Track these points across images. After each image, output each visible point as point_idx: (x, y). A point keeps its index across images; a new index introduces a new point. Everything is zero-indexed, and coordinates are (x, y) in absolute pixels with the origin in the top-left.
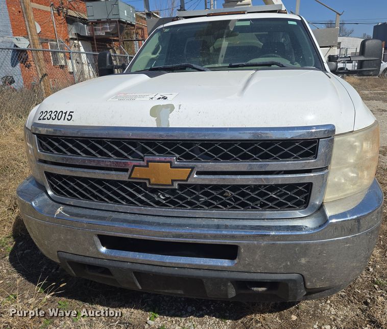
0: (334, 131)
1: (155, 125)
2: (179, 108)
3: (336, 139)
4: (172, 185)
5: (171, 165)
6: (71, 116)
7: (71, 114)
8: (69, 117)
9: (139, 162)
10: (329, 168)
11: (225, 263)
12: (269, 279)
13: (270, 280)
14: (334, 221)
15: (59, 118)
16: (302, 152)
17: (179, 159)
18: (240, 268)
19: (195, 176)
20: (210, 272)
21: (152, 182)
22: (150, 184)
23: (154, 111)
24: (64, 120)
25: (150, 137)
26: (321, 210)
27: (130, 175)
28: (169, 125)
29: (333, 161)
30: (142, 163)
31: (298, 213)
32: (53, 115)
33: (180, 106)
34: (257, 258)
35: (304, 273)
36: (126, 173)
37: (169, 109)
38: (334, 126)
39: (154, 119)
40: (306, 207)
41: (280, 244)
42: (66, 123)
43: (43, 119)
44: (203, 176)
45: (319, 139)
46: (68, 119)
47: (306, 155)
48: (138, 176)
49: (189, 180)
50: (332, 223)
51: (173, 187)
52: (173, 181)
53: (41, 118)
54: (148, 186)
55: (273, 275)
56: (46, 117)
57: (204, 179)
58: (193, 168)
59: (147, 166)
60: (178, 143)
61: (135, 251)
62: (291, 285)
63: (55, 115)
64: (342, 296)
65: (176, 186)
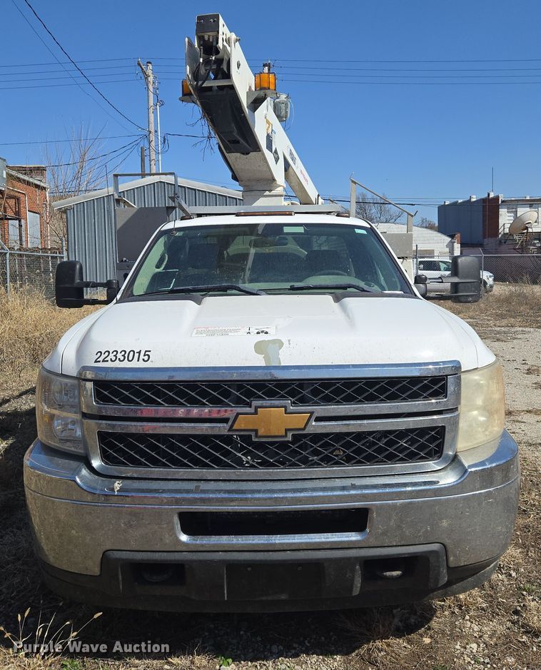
0: (460, 367)
1: (263, 364)
2: (290, 344)
3: (463, 376)
4: (286, 436)
5: (286, 410)
6: (149, 356)
7: (147, 353)
8: (146, 358)
9: (244, 409)
10: (459, 409)
11: (353, 537)
12: (406, 552)
13: (408, 554)
14: (473, 469)
15: (130, 359)
16: (431, 391)
17: (294, 403)
18: (373, 542)
19: (314, 423)
20: (333, 552)
21: (260, 434)
22: (257, 436)
23: (259, 348)
24: (138, 361)
25: (260, 378)
26: (456, 460)
27: (232, 426)
28: (280, 363)
29: (463, 401)
30: (247, 410)
31: (432, 465)
32: (119, 356)
33: (289, 341)
34: (391, 524)
35: (447, 542)
36: (225, 425)
37: (277, 345)
38: (459, 362)
39: (261, 357)
40: (440, 457)
41: (418, 502)
42: (141, 364)
43: (103, 361)
44: (322, 423)
45: (447, 376)
46: (143, 360)
47: (435, 394)
48: (243, 427)
49: (307, 429)
50: (471, 472)
51: (286, 439)
52: (287, 430)
53: (101, 359)
54: (254, 439)
55: (411, 547)
56: (108, 359)
57: (325, 426)
58: (312, 413)
59: (256, 413)
60: (293, 384)
61: (229, 535)
62: (432, 559)
63: (124, 356)
64: (483, 609)
65: (289, 438)
